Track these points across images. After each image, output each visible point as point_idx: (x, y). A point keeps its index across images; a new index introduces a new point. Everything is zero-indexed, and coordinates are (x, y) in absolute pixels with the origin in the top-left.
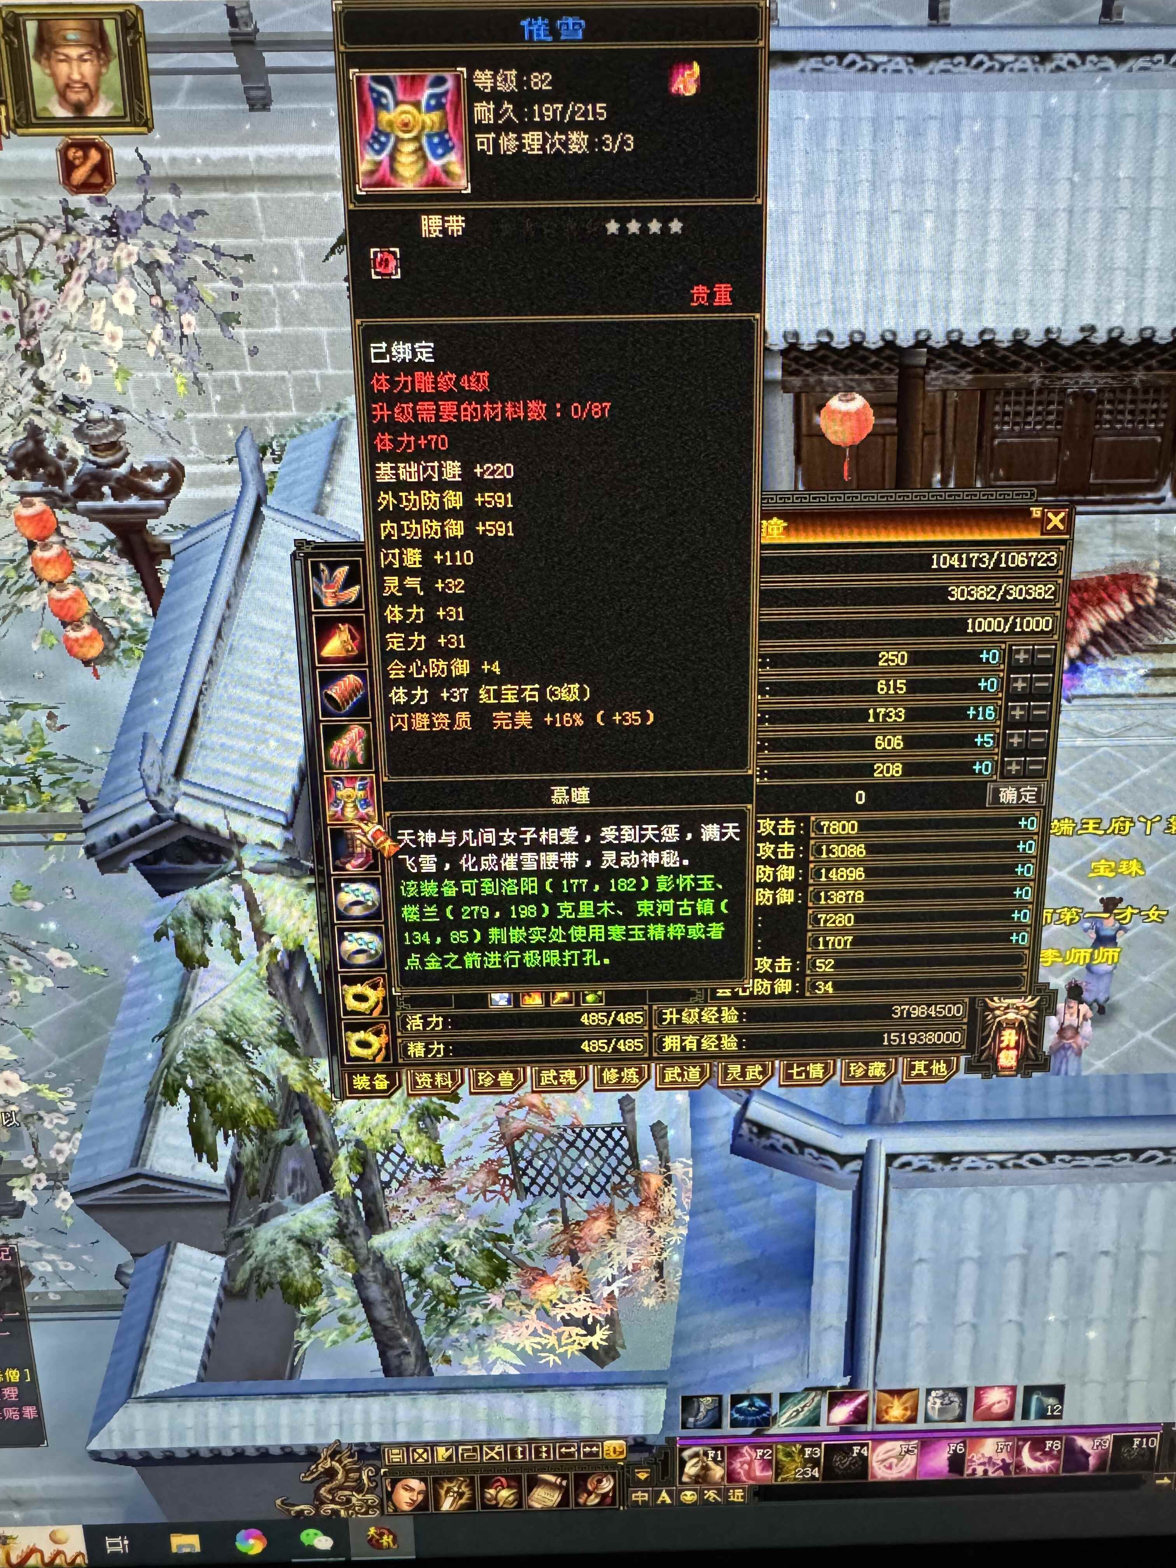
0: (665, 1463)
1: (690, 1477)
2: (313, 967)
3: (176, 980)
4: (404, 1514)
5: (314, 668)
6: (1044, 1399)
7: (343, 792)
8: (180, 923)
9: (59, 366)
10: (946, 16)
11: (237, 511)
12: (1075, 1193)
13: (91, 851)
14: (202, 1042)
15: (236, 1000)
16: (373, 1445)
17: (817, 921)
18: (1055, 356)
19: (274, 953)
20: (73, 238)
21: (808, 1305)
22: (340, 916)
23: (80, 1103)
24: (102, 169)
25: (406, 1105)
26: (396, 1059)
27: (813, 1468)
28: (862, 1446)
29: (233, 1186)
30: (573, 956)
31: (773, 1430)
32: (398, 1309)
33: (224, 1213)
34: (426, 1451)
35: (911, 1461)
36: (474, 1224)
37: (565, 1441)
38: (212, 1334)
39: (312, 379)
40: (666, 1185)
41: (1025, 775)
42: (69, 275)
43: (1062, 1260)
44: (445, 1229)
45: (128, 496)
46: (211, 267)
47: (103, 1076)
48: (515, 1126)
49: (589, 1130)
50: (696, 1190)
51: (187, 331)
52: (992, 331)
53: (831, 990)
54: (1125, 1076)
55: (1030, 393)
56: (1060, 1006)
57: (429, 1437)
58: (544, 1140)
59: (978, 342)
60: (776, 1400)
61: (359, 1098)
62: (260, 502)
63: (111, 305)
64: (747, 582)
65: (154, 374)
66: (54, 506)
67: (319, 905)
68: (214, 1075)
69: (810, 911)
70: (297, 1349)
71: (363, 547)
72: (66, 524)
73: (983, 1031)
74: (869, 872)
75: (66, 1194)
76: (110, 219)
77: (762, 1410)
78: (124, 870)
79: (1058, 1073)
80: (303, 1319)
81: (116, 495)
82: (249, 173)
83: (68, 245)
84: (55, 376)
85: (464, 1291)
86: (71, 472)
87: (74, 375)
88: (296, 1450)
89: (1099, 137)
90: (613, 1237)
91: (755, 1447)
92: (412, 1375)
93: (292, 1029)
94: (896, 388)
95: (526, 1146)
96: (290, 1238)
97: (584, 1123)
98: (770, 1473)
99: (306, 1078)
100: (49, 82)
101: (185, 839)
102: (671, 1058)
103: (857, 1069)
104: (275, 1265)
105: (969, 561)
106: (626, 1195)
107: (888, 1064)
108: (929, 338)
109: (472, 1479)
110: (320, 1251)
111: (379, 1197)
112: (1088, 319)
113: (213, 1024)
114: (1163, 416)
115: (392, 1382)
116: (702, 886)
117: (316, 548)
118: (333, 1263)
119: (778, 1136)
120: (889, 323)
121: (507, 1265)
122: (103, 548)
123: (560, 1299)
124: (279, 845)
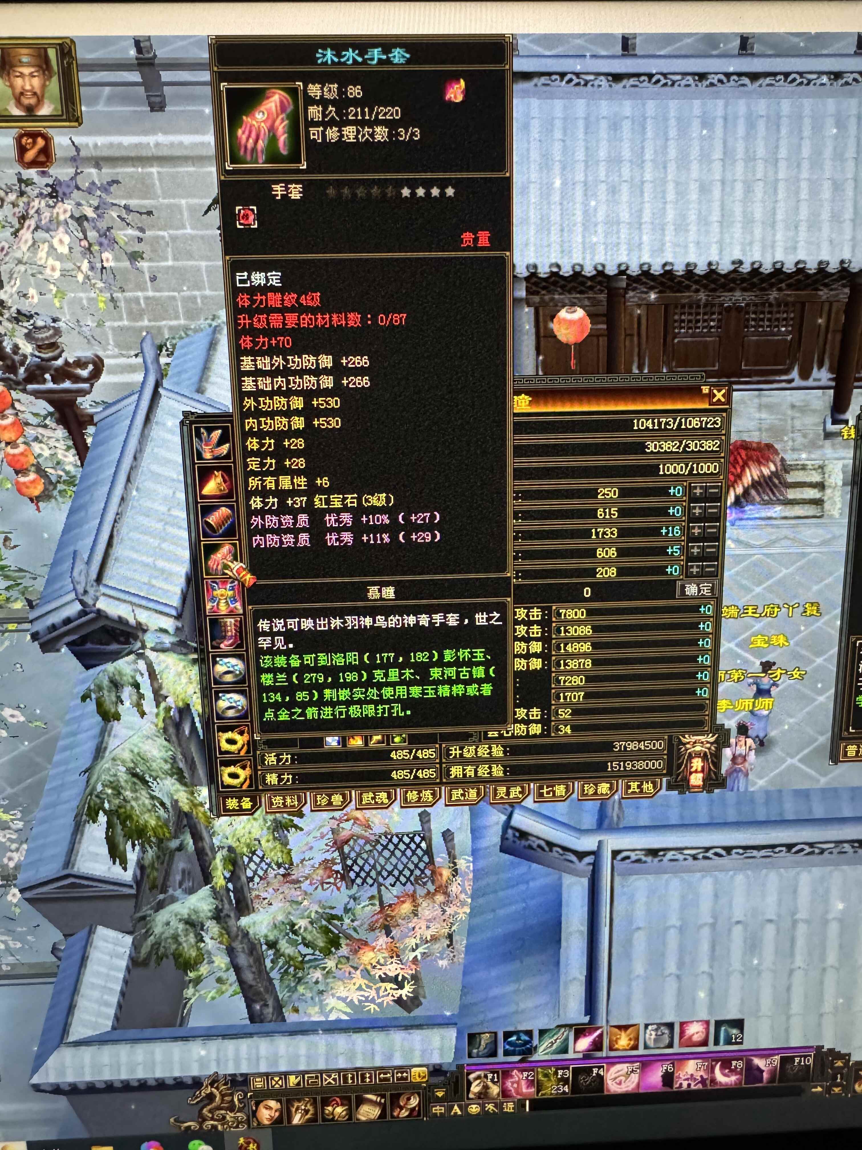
0: (456, 1083)
1: (475, 1094)
2: (197, 719)
3: (97, 731)
4: (265, 1127)
5: (197, 503)
6: (730, 1030)
7: (218, 592)
8: (100, 688)
9: (15, 289)
10: (634, 49)
11: (141, 392)
12: (747, 877)
13: (35, 636)
14: (115, 775)
15: (140, 745)
16: (242, 1075)
17: (559, 682)
18: (714, 281)
19: (168, 709)
20: (25, 199)
21: (558, 963)
22: (216, 682)
23: (26, 823)
24: (46, 152)
25: (265, 821)
26: (257, 787)
27: (564, 1085)
28: (599, 1068)
29: (138, 882)
30: (384, 709)
31: (535, 1057)
32: (260, 972)
33: (132, 903)
34: (281, 1078)
35: (635, 1078)
36: (315, 907)
37: (382, 1069)
38: (123, 994)
39: (195, 298)
40: (454, 876)
41: (702, 575)
42: (22, 225)
43: (739, 927)
44: (293, 912)
45: (63, 381)
46: (123, 219)
47: (44, 801)
48: (344, 834)
49: (397, 836)
50: (476, 879)
51: (105, 264)
52: (672, 264)
53: (569, 731)
54: (780, 791)
55: (698, 307)
56: (733, 741)
57: (283, 1068)
58: (365, 844)
59: (662, 272)
60: (536, 1034)
61: (230, 816)
62: (158, 384)
63: (52, 247)
64: (504, 439)
65: (82, 295)
66: (10, 388)
67: (201, 674)
68: (125, 800)
69: (553, 675)
70: (186, 1003)
71: (232, 416)
72: (19, 401)
73: (679, 759)
74: (594, 645)
75: (15, 891)
76: (51, 186)
77: (526, 1043)
78: (58, 650)
79: (732, 790)
80: (190, 981)
81: (54, 380)
82: (150, 154)
83: (21, 204)
84: (11, 296)
85: (308, 958)
86: (22, 364)
87: (25, 296)
88: (185, 1080)
89: (741, 130)
90: (416, 915)
91: (522, 1071)
92: (270, 1021)
93: (181, 765)
94: (605, 303)
95: (353, 849)
96: (180, 920)
97: (394, 831)
98: (533, 1090)
99: (192, 801)
100: (9, 91)
101: (103, 627)
102: (457, 783)
103: (589, 789)
104: (169, 940)
105: (660, 424)
106: (425, 884)
107: (611, 784)
108: (627, 268)
109: (315, 1099)
110: (202, 929)
111: (246, 889)
112: (737, 255)
113: (123, 762)
114: (791, 323)
115: (257, 1027)
116: (476, 657)
117: (198, 417)
118: (212, 938)
119: (534, 839)
120: (600, 258)
121: (339, 937)
122: (45, 418)
123: (378, 962)
124: (171, 630)
